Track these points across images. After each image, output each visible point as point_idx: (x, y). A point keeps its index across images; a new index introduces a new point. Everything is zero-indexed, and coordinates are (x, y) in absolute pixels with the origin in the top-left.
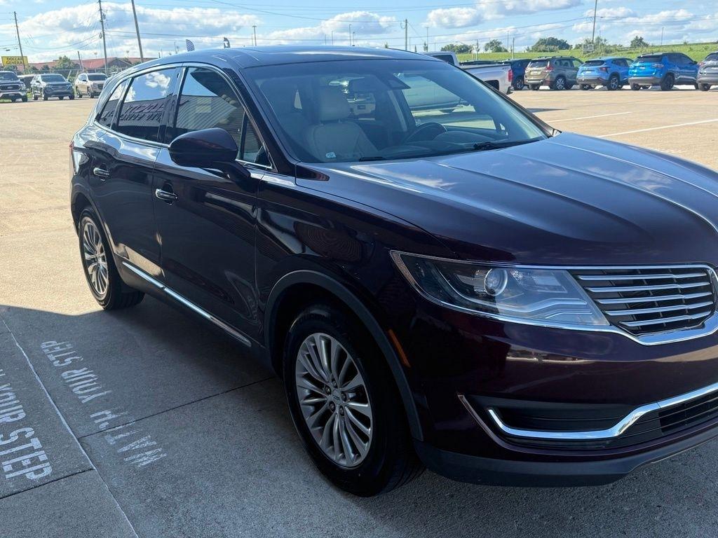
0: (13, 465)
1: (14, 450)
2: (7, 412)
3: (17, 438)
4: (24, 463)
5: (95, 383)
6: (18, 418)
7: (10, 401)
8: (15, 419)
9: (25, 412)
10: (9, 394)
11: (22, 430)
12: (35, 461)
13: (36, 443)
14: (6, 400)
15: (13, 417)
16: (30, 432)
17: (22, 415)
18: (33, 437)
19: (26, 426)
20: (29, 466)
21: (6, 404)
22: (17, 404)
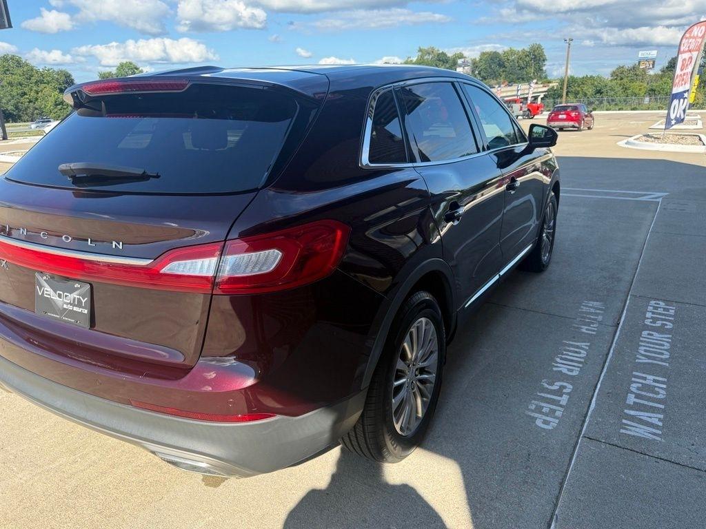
0: (668, 311)
1: (664, 317)
2: (654, 339)
3: (658, 322)
4: (662, 309)
5: (565, 353)
6: (648, 332)
7: (646, 346)
8: (651, 332)
9: (641, 333)
10: (643, 352)
11: (652, 324)
12: (656, 308)
13: (649, 315)
14: (648, 349)
15: (652, 335)
16: (648, 322)
17: (645, 333)
18: (648, 318)
19: (648, 325)
20: (660, 308)
21: (650, 345)
22: (642, 341)
